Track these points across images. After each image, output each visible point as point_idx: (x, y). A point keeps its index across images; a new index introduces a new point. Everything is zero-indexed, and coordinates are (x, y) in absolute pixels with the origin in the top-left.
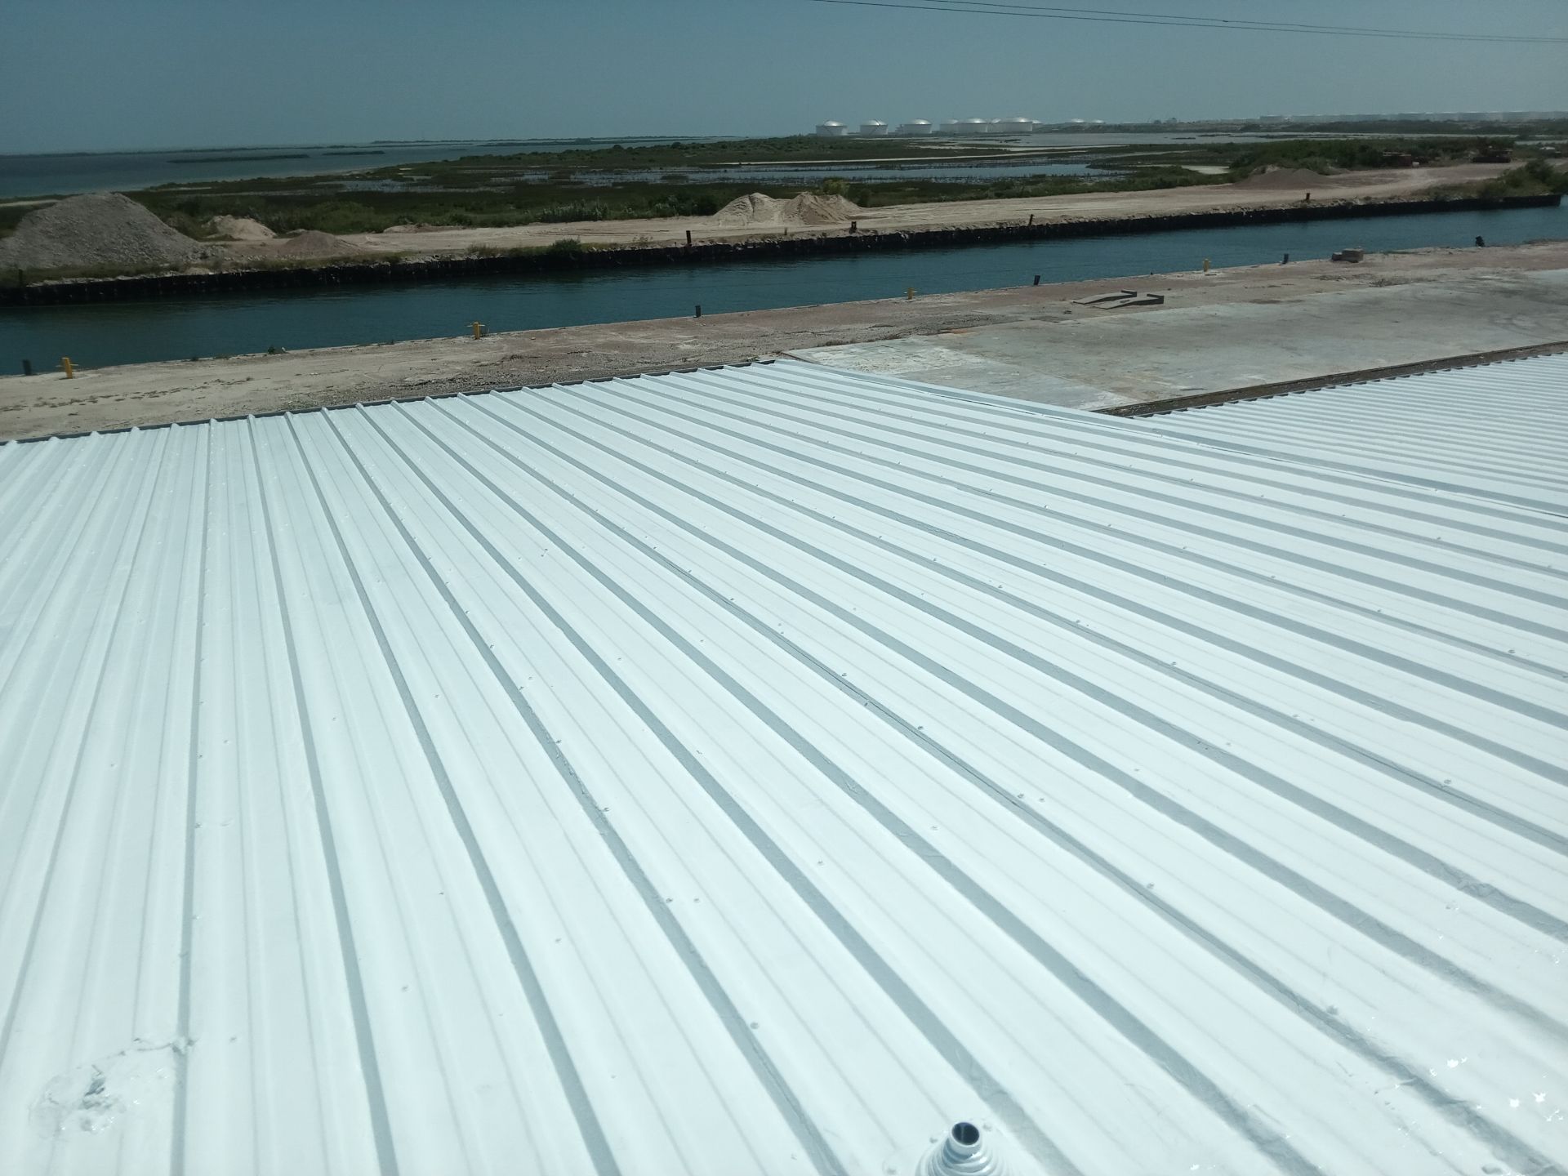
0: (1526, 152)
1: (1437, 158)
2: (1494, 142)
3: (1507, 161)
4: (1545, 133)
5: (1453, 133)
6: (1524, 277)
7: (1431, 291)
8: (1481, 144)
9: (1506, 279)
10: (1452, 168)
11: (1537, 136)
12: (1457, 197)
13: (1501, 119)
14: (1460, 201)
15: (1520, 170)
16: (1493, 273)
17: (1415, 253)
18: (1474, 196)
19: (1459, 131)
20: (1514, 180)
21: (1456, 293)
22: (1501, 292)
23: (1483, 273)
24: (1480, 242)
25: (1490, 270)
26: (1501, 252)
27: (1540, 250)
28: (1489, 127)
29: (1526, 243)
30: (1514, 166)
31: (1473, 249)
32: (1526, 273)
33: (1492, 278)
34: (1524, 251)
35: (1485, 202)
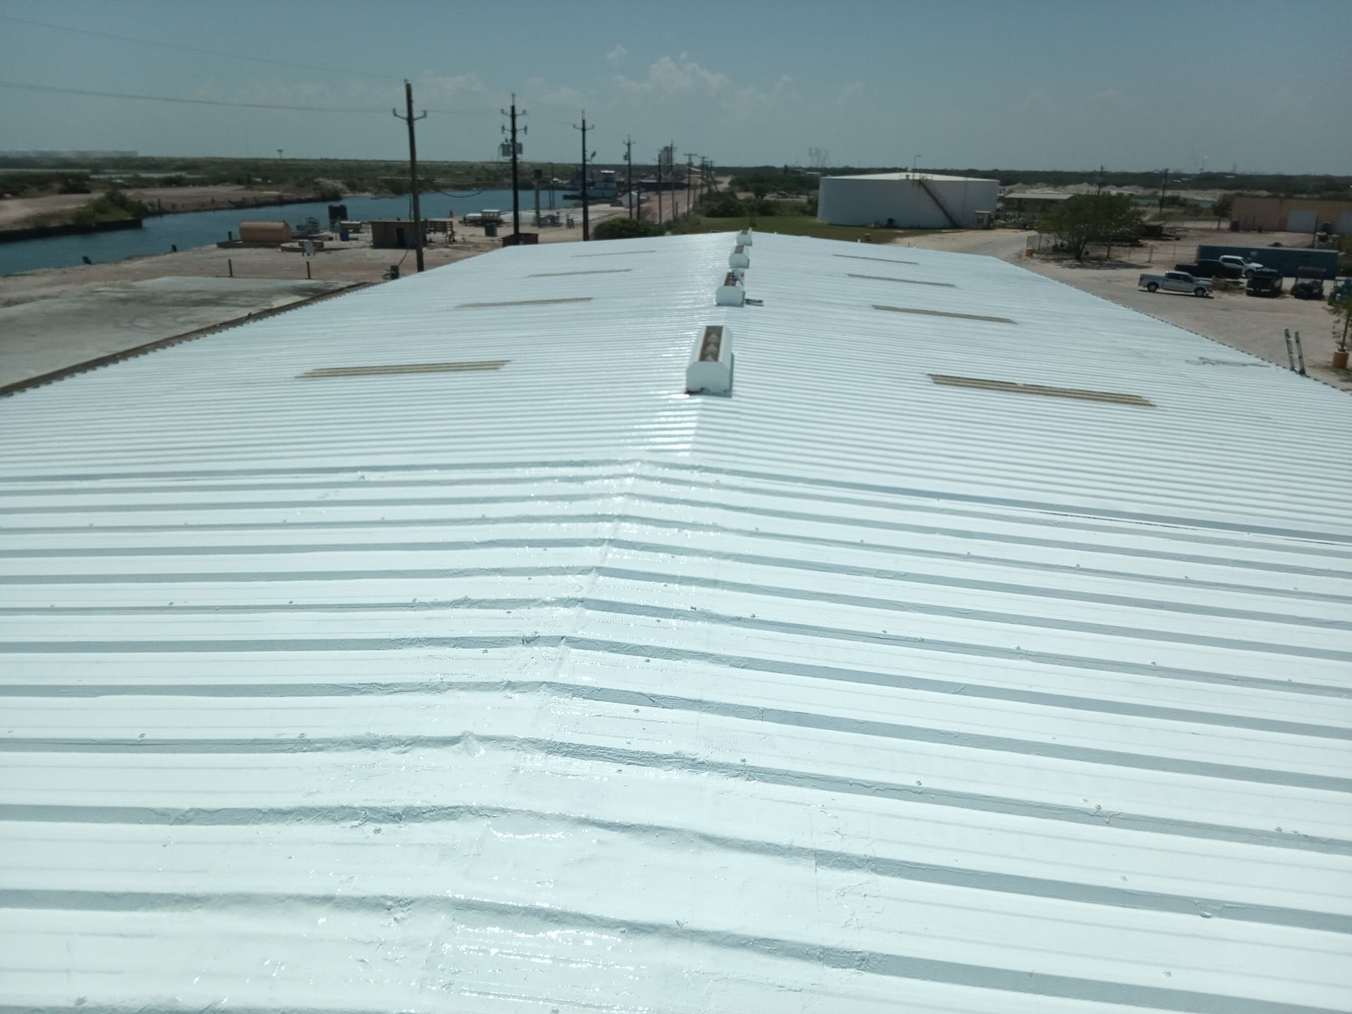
0: (102, 184)
1: (26, 190)
2: (72, 176)
3: (88, 192)
4: (112, 168)
5: (33, 168)
6: (132, 287)
7: (58, 306)
8: (62, 178)
9: (117, 289)
10: (43, 199)
11: (106, 171)
12: (55, 224)
13: (72, 156)
14: (58, 227)
15: (101, 200)
16: (106, 286)
17: (32, 275)
18: (70, 222)
19: (39, 166)
20: (99, 207)
21: (79, 306)
22: (116, 301)
23: (98, 286)
24: (87, 261)
25: (103, 283)
26: (108, 268)
27: (138, 264)
28: (65, 163)
29: (126, 259)
30: (97, 195)
31: (82, 267)
32: (134, 284)
33: (108, 290)
34: (126, 266)
35: (81, 227)
